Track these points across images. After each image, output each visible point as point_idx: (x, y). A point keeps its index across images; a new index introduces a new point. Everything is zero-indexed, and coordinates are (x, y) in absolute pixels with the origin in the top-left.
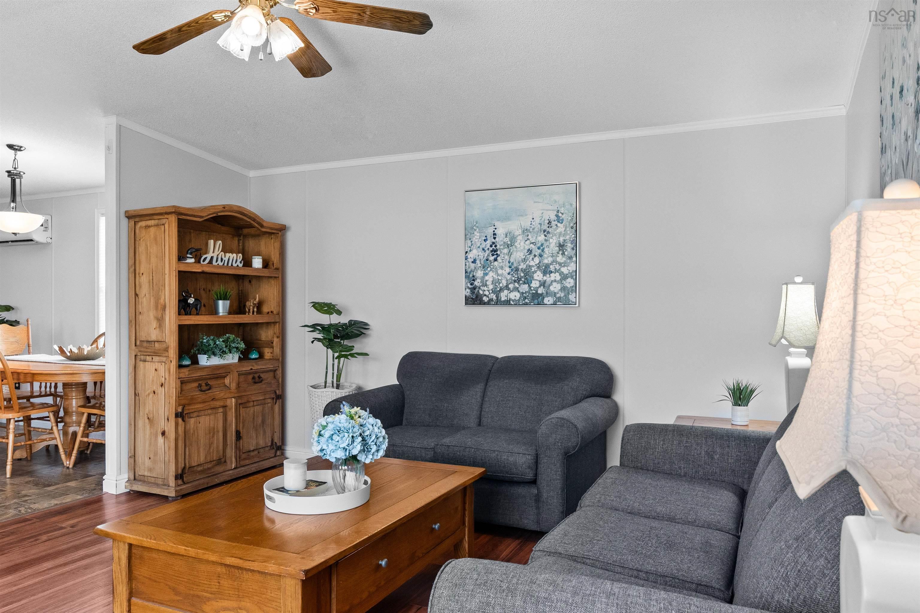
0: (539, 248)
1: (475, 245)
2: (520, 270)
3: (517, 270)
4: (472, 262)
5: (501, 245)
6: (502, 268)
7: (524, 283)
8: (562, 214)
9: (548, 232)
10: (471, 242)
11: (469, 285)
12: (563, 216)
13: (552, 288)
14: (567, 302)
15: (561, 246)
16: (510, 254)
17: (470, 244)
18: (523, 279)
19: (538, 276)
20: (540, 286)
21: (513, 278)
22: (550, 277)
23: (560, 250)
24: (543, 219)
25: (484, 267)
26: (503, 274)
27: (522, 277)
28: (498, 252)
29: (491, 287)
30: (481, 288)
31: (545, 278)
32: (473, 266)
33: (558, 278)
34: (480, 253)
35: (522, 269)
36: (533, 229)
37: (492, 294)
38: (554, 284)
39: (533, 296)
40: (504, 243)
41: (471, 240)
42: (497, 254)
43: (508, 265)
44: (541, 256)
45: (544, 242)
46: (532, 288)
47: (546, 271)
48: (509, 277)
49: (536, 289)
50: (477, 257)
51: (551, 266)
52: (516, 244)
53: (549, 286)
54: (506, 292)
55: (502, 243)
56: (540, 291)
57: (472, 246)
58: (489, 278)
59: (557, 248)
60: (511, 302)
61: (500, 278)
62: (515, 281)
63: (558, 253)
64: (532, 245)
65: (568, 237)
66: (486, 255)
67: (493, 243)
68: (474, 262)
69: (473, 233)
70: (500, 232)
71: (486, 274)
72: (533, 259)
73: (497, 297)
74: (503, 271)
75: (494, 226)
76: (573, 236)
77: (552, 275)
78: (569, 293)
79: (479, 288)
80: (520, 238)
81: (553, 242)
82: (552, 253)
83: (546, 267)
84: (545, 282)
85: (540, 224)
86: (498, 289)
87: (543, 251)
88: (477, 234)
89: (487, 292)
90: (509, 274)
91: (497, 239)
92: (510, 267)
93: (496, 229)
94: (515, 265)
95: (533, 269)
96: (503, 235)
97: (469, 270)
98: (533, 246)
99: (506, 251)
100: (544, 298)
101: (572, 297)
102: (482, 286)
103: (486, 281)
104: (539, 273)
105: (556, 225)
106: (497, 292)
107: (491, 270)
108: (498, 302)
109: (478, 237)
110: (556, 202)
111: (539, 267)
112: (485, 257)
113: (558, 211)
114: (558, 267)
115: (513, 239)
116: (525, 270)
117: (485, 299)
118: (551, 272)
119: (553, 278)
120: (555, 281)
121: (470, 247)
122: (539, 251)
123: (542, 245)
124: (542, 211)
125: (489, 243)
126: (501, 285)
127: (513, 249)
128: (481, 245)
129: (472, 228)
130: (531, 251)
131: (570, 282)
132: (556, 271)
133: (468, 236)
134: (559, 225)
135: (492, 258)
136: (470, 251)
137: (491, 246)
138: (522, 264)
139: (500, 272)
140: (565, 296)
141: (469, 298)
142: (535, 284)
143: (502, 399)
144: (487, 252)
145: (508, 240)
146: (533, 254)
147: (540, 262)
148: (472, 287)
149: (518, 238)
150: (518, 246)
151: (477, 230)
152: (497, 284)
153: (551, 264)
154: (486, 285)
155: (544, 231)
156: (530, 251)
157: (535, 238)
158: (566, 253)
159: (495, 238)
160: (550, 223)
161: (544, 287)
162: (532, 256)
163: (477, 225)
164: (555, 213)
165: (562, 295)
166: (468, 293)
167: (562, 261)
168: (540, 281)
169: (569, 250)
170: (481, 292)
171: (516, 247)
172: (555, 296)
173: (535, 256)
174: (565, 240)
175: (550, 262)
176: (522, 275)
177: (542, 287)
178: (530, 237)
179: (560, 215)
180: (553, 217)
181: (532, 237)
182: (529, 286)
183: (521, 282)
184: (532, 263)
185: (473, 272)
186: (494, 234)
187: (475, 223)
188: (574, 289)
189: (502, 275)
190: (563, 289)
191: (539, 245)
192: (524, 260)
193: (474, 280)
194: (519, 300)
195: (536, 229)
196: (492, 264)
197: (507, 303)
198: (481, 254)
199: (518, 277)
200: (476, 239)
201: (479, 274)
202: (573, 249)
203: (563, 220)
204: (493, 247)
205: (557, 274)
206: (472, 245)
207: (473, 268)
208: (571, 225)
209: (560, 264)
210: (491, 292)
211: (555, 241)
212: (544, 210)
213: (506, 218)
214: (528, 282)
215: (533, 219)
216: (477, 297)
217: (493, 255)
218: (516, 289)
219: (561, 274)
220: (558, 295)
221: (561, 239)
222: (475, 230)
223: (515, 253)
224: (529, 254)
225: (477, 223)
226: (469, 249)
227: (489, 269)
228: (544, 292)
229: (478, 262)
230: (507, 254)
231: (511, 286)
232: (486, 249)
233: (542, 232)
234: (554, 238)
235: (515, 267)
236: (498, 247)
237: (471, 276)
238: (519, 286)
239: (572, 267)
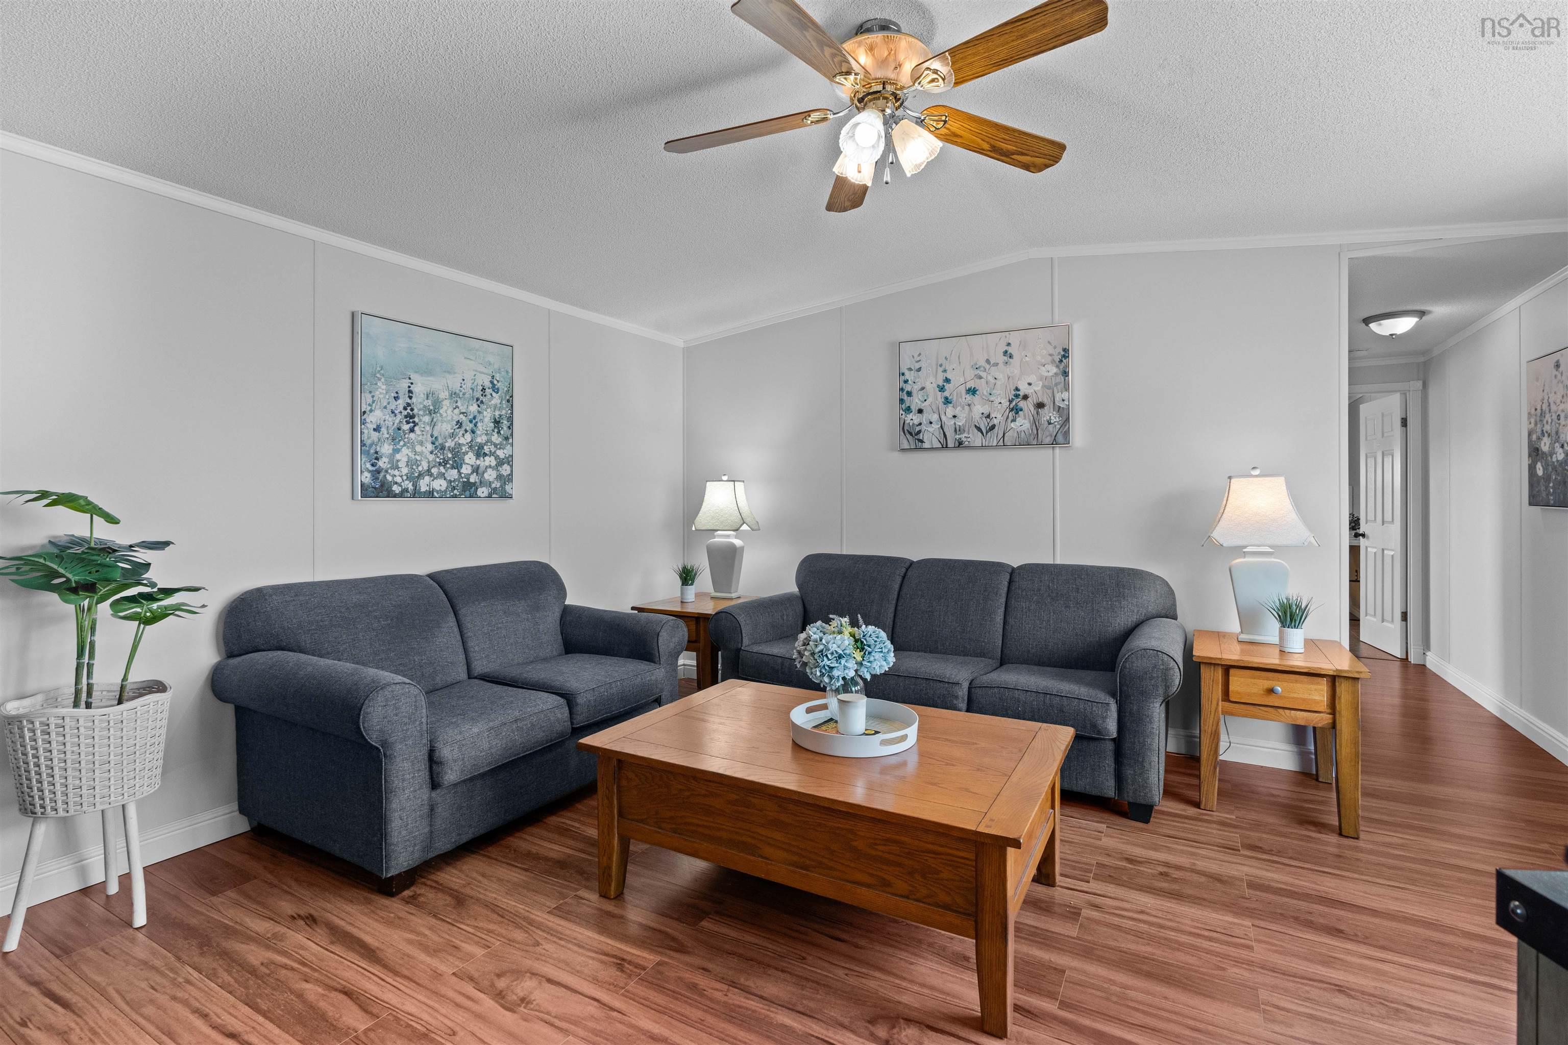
0: (471, 422)
1: (379, 403)
2: (447, 448)
3: (443, 448)
4: (374, 430)
5: (420, 410)
6: (421, 443)
7: (453, 467)
8: (498, 381)
9: (482, 402)
10: (373, 397)
11: (368, 466)
12: (499, 385)
13: (486, 475)
14: (505, 496)
15: (497, 423)
16: (433, 424)
17: (370, 401)
18: (451, 462)
19: (470, 458)
20: (472, 473)
21: (438, 460)
22: (484, 461)
23: (495, 427)
24: (475, 384)
25: (393, 440)
26: (422, 452)
27: (449, 459)
28: (416, 420)
29: (405, 471)
30: (389, 471)
31: (478, 462)
32: (375, 435)
33: (494, 463)
34: (387, 417)
35: (449, 447)
36: (464, 394)
37: (407, 482)
38: (489, 470)
39: (463, 486)
40: (425, 406)
41: (372, 394)
42: (414, 422)
43: (430, 439)
44: (473, 432)
45: (476, 413)
46: (463, 475)
47: (480, 453)
48: (431, 457)
49: (468, 476)
50: (382, 422)
51: (485, 447)
52: (441, 411)
53: (484, 473)
54: (427, 479)
55: (422, 406)
56: (472, 480)
57: (374, 405)
58: (403, 457)
59: (492, 425)
60: (435, 494)
61: (418, 458)
62: (440, 464)
63: (493, 431)
64: (461, 416)
65: (504, 412)
66: (397, 421)
67: (409, 405)
68: (377, 429)
69: (376, 384)
70: (419, 389)
71: (397, 451)
72: (463, 435)
73: (415, 485)
74: (424, 448)
75: (410, 378)
76: (509, 411)
77: (487, 458)
78: (505, 483)
79: (386, 471)
80: (446, 403)
81: (488, 415)
82: (487, 431)
83: (479, 448)
84: (478, 467)
85: (473, 390)
86: (416, 475)
87: (475, 425)
88: (382, 386)
89: (398, 478)
90: (431, 453)
91: (414, 400)
92: (433, 443)
93: (412, 383)
94: (440, 441)
95: (464, 449)
96: (422, 395)
97: (368, 442)
98: (464, 418)
99: (427, 419)
100: (477, 489)
101: (508, 488)
102: (392, 468)
103: (398, 461)
104: (471, 455)
105: (491, 394)
106: (415, 478)
107: (404, 445)
108: (416, 494)
109: (384, 392)
110: (490, 364)
111: (470, 447)
112: (396, 425)
113: (493, 377)
114: (493, 449)
115: (437, 404)
116: (454, 449)
117: (396, 489)
118: (485, 455)
119: (487, 463)
120: (490, 467)
121: (370, 405)
122: (471, 425)
123: (475, 418)
124: (475, 373)
125: (401, 403)
126: (420, 468)
127: (437, 417)
128: (389, 403)
129: (374, 375)
130: (461, 424)
131: (505, 470)
132: (492, 454)
133: (366, 387)
134: (494, 394)
135: (406, 427)
136: (371, 411)
137: (405, 409)
138: (449, 440)
139: (418, 448)
140: (501, 486)
141: (368, 486)
142: (466, 470)
143: (490, 628)
144: (399, 417)
145: (430, 404)
146: (463, 429)
147: (472, 441)
148: (374, 469)
149: (444, 403)
150: (445, 415)
151: (383, 380)
152: (414, 467)
153: (485, 444)
154: (397, 468)
155: (478, 399)
156: (459, 424)
157: (465, 407)
158: (502, 432)
159: (410, 398)
160: (483, 389)
161: (477, 474)
162: (462, 431)
163: (382, 372)
164: (490, 378)
165: (498, 485)
166: (368, 479)
167: (497, 442)
168: (472, 466)
169: (505, 428)
170: (389, 478)
171: (441, 415)
172: (490, 486)
173: (466, 431)
174: (500, 416)
175: (484, 442)
176: (450, 455)
177: (475, 474)
178: (459, 404)
179: (495, 382)
180: (487, 384)
181: (462, 405)
182: (459, 471)
183: (448, 466)
184: (462, 441)
185: (376, 445)
186: (410, 392)
187: (378, 369)
188: (509, 478)
189: (421, 454)
190: (500, 477)
191: (471, 417)
192: (452, 436)
193: (377, 459)
194: (445, 491)
195: (466, 396)
196: (407, 436)
197: (430, 494)
198: (390, 419)
199: (444, 459)
200: (381, 393)
201: (386, 449)
202: (509, 428)
203: (498, 389)
204: (409, 411)
205: (493, 458)
206: (373, 402)
207: (376, 440)
208: (508, 397)
209: (496, 445)
210: (405, 478)
211: (489, 415)
212: (476, 371)
213: (427, 372)
214: (457, 466)
215: (464, 380)
216: (382, 485)
217: (408, 423)
218: (442, 476)
219: (497, 458)
220: (493, 486)
221: (497, 413)
222: (379, 379)
223: (440, 424)
224: (458, 428)
225: (382, 368)
226: (369, 408)
227: (402, 443)
228: (477, 481)
229: (384, 430)
230: (428, 424)
231: (434, 471)
232: (396, 412)
233: (475, 400)
234: (489, 410)
235: (440, 444)
236: (416, 411)
237: (372, 451)
238: (446, 471)
239: (507, 451)
